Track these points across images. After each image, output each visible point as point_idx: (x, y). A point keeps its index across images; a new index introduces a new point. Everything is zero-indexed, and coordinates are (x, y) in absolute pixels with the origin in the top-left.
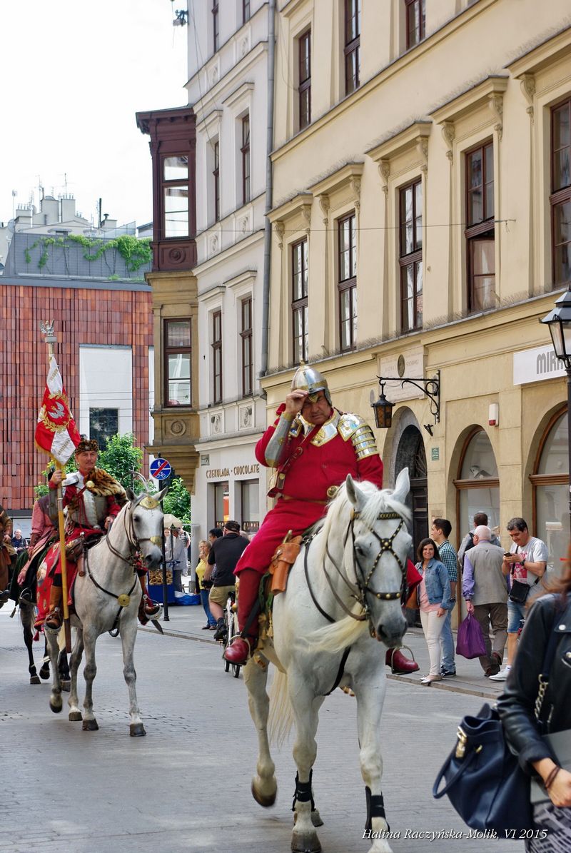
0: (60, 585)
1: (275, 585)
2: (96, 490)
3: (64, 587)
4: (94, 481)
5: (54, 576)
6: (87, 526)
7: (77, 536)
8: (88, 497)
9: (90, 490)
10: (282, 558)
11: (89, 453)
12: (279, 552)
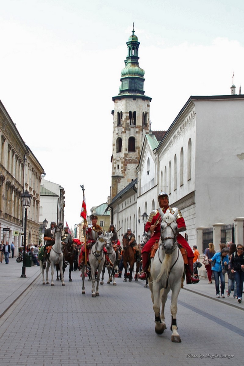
0: (85, 256)
1: (151, 256)
2: (95, 230)
3: (86, 256)
4: (95, 228)
5: (83, 252)
6: (92, 239)
7: (90, 242)
8: (93, 232)
9: (94, 230)
10: (154, 248)
11: (95, 219)
12: (153, 246)
